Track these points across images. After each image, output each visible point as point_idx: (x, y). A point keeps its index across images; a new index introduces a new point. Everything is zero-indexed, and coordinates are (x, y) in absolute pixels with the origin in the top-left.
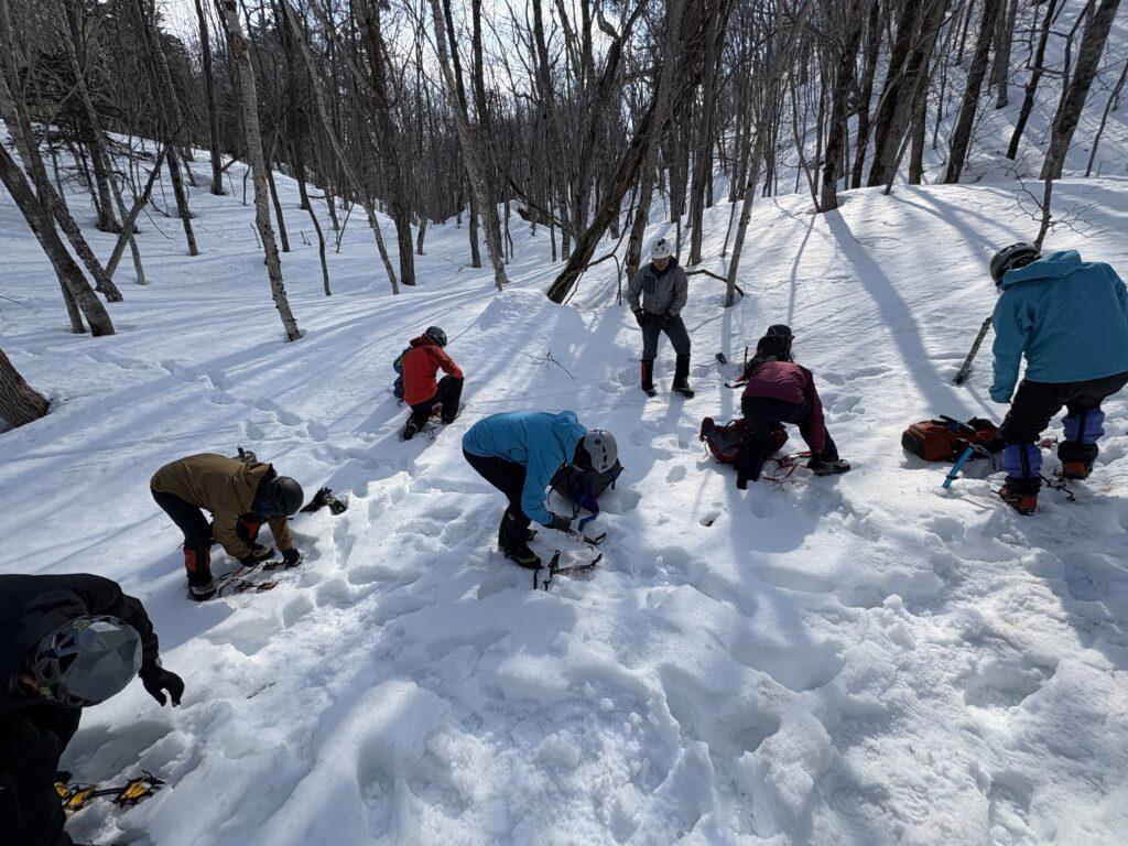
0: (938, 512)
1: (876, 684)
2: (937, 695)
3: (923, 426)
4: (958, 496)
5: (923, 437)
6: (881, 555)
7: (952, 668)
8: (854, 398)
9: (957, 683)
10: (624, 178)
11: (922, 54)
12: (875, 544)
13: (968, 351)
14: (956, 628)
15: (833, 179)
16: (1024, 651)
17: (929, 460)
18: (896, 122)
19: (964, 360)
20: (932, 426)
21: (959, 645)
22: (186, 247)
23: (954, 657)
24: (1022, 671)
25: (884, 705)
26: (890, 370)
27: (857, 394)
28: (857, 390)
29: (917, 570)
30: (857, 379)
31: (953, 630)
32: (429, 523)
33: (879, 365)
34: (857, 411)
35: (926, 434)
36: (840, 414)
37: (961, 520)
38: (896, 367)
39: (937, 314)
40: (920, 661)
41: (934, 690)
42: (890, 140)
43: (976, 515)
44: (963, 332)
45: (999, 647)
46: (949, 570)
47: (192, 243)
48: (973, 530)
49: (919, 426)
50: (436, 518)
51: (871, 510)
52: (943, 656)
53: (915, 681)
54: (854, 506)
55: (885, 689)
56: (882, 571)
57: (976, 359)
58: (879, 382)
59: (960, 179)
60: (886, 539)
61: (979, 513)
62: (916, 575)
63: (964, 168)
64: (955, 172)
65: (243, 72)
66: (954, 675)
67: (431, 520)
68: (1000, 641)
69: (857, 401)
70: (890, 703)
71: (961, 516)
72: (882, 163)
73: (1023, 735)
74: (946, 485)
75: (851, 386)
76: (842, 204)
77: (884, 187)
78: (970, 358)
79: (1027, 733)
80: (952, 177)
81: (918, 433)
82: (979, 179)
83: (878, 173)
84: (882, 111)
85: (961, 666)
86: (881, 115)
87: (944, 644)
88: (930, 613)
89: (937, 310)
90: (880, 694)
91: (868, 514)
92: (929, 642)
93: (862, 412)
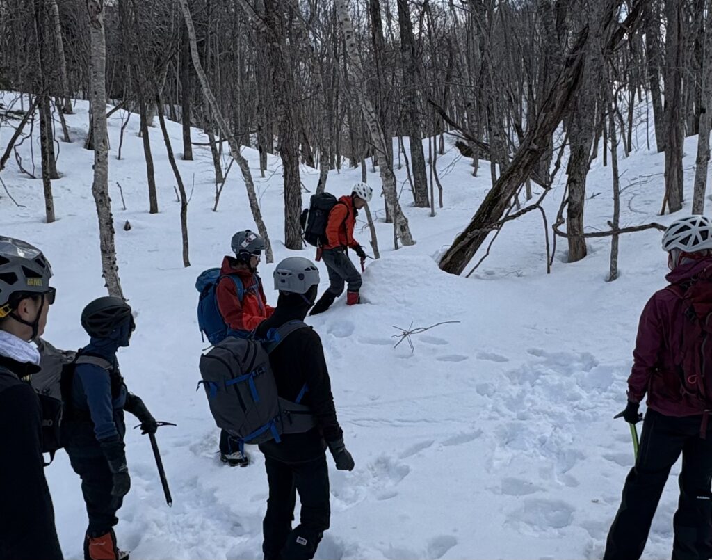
10: (554, 105)
22: (43, 212)
47: (49, 208)
65: (93, 36)
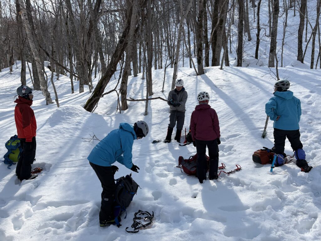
0: (272, 179)
1: (273, 231)
2: (290, 232)
3: (259, 152)
4: (276, 174)
5: (260, 155)
6: (260, 195)
7: (292, 224)
8: (231, 146)
9: (294, 228)
11: (223, 20)
12: (257, 192)
13: (264, 126)
14: (289, 212)
15: (201, 62)
16: (309, 214)
17: (263, 164)
18: (217, 43)
19: (264, 129)
20: (261, 151)
21: (292, 217)
23: (291, 221)
24: (309, 220)
25: (277, 237)
26: (240, 135)
27: (231, 145)
28: (231, 143)
29: (272, 197)
30: (230, 139)
31: (288, 213)
32: (54, 223)
33: (236, 133)
34: (233, 151)
35: (260, 154)
36: (228, 153)
37: (280, 180)
38: (242, 133)
39: (251, 113)
40: (283, 223)
41: (289, 231)
42: (217, 49)
43: (284, 178)
44: (260, 120)
45: (302, 215)
46: (282, 196)
48: (284, 183)
49: (257, 152)
50: (58, 220)
51: (251, 183)
52: (288, 221)
53: (283, 229)
54: (245, 182)
55: (276, 232)
56: (262, 200)
57: (267, 129)
58: (238, 139)
59: (242, 65)
60: (260, 190)
61: (284, 177)
62: (273, 199)
63: (243, 61)
64: (240, 62)
66: (293, 225)
67: (55, 221)
68: (302, 213)
69: (232, 147)
70: (279, 236)
71: (279, 179)
72: (216, 57)
73: (315, 235)
74: (271, 171)
75: (228, 141)
76: (206, 72)
77: (220, 67)
78: (265, 128)
79: (316, 234)
80: (239, 64)
81: (258, 154)
82: (248, 65)
83: (215, 61)
84: (212, 38)
85: (294, 223)
86: (212, 40)
87: (287, 218)
88: (280, 210)
89: (250, 112)
90: (276, 234)
91: (250, 184)
92: (284, 218)
93: (235, 151)
